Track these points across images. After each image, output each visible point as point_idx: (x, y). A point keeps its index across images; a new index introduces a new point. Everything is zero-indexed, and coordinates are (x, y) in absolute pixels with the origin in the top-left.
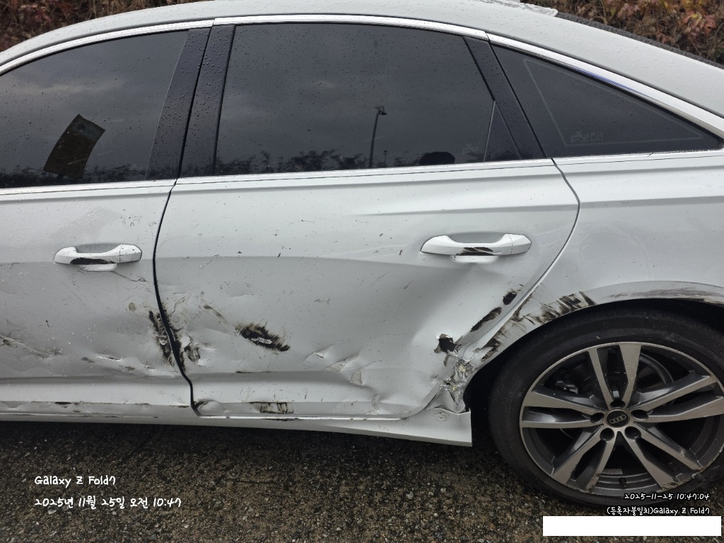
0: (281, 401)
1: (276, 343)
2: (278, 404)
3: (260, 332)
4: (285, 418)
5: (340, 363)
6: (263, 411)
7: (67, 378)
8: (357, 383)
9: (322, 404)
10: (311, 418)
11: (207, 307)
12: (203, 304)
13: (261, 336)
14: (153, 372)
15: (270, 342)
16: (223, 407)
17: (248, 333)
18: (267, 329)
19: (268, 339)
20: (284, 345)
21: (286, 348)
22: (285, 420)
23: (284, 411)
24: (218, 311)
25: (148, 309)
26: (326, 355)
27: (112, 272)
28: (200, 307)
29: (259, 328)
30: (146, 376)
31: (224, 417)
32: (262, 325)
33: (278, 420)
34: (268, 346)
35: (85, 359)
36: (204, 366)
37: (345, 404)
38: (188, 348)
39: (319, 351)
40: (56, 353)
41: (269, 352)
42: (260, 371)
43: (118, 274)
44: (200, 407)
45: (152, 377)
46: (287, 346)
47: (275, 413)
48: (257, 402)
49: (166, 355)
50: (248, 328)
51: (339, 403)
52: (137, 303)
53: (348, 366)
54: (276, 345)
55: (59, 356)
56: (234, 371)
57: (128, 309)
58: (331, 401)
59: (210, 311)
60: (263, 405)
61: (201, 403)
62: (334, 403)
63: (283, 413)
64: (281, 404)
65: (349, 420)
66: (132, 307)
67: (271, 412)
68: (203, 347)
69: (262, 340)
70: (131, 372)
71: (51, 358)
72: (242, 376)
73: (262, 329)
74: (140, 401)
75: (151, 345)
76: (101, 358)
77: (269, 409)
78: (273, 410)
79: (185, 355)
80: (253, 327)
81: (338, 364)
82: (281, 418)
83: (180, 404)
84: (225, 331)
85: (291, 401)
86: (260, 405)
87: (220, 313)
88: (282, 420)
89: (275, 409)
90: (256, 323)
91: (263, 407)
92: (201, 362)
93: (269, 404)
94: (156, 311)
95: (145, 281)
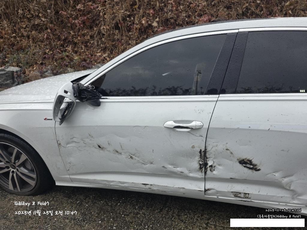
0: (246, 193)
1: (255, 167)
2: (245, 193)
3: (249, 162)
4: (246, 200)
5: (282, 179)
6: (236, 196)
7: (151, 174)
8: (288, 188)
9: (267, 196)
10: (258, 201)
11: (227, 149)
12: (226, 148)
13: (249, 164)
14: (191, 175)
15: (252, 167)
16: (218, 192)
17: (242, 162)
18: (252, 161)
19: (251, 165)
20: (258, 168)
21: (259, 170)
22: (245, 201)
23: (246, 197)
24: (232, 151)
25: (200, 148)
26: (277, 175)
27: (188, 132)
28: (224, 149)
29: (248, 160)
30: (187, 176)
31: (216, 197)
32: (250, 159)
33: (241, 200)
34: (250, 168)
35: (163, 167)
36: (216, 174)
37: (278, 197)
38: (211, 166)
39: (274, 172)
40: (151, 163)
41: (250, 171)
42: (241, 178)
43: (190, 133)
44: (207, 191)
45: (190, 177)
46: (259, 169)
47: (241, 197)
48: (234, 192)
49: (201, 168)
50: (243, 160)
51: (276, 196)
52: (196, 146)
53: (286, 180)
54: (254, 168)
55: (152, 165)
56: (229, 177)
57: (191, 148)
58: (271, 195)
59: (228, 151)
60: (237, 193)
61: (208, 190)
62: (272, 196)
63: (245, 198)
64: (246, 194)
65: (277, 204)
66: (193, 147)
67: (239, 197)
68: (218, 166)
69: (248, 166)
70: (181, 174)
71: (148, 166)
72: (232, 180)
73: (250, 161)
74: (180, 187)
75: (195, 163)
76: (170, 167)
77: (239, 195)
78: (241, 196)
79: (209, 169)
80: (246, 159)
81: (281, 179)
82: (244, 200)
83: (199, 190)
84: (231, 160)
85: (251, 193)
86: (235, 193)
87: (233, 152)
88: (244, 201)
89: (242, 195)
90: (248, 158)
91: (236, 194)
92: (214, 172)
93: (240, 193)
94: (203, 150)
95: (202, 137)
